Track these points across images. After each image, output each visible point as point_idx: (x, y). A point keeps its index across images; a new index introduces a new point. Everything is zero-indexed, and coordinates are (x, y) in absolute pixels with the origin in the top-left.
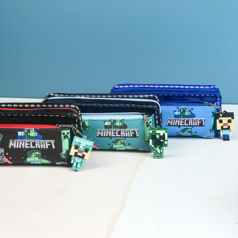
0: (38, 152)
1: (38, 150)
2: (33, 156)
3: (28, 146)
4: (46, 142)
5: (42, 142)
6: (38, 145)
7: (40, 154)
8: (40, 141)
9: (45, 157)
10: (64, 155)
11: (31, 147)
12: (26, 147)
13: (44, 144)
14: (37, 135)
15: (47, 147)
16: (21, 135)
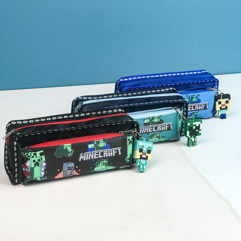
0: (105, 161)
1: (105, 158)
2: (101, 165)
3: (96, 156)
4: (114, 150)
5: (110, 151)
6: (106, 154)
7: (107, 162)
8: (108, 150)
9: (111, 164)
10: (129, 159)
11: (100, 156)
12: (95, 157)
13: (112, 152)
14: (105, 145)
15: (114, 155)
16: (91, 147)
